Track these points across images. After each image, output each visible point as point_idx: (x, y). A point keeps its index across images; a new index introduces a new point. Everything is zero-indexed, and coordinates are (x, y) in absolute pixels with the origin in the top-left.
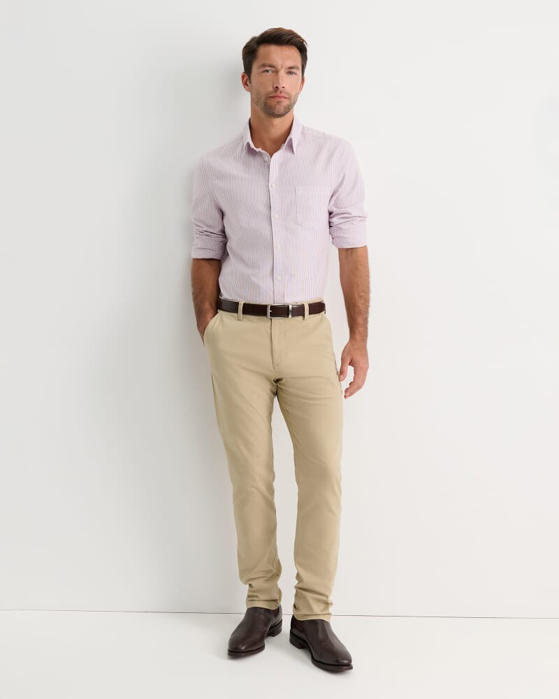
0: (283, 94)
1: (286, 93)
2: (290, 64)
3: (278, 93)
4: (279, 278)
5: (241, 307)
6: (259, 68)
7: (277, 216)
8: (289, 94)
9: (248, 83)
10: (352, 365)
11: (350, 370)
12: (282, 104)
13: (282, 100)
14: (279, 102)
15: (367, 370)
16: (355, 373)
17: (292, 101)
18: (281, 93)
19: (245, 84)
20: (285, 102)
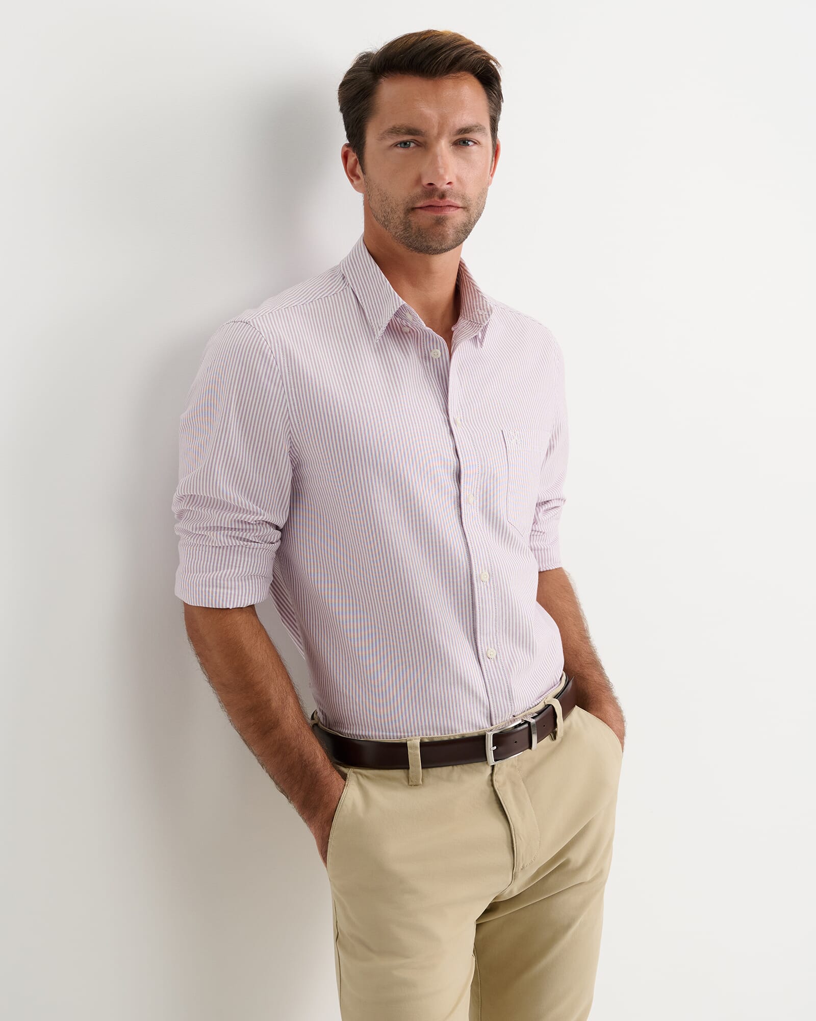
0: (448, 200)
1: (457, 196)
3: (436, 200)
4: (492, 653)
5: (415, 755)
6: (382, 138)
7: (471, 500)
8: (464, 199)
9: (358, 171)
12: (449, 222)
13: (451, 213)
14: (440, 221)
17: (473, 210)
18: (443, 197)
19: (352, 174)
20: (456, 217)
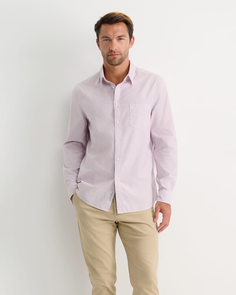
0: (116, 53)
1: (118, 52)
2: (120, 34)
3: (113, 53)
6: (101, 39)
7: (118, 122)
8: (120, 52)
10: (161, 212)
11: (160, 215)
12: (117, 59)
13: (116, 56)
14: (114, 58)
15: (170, 215)
16: (163, 217)
17: (123, 55)
18: (114, 52)
20: (118, 57)
